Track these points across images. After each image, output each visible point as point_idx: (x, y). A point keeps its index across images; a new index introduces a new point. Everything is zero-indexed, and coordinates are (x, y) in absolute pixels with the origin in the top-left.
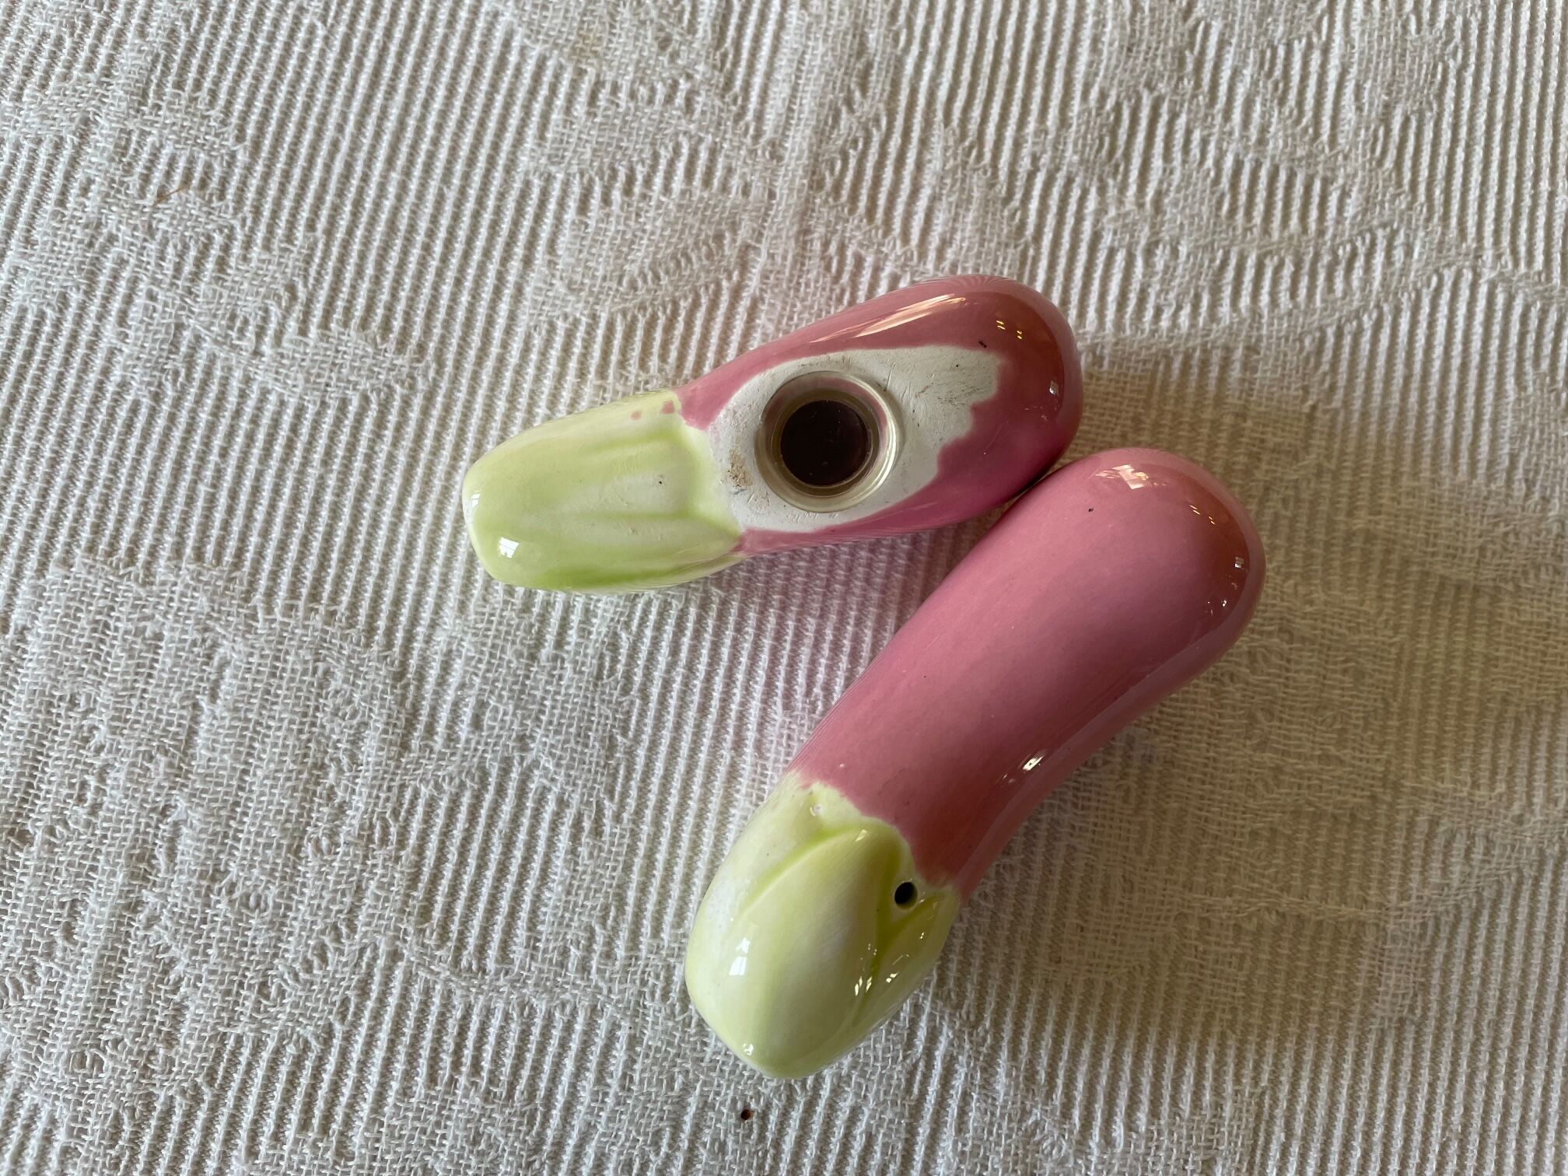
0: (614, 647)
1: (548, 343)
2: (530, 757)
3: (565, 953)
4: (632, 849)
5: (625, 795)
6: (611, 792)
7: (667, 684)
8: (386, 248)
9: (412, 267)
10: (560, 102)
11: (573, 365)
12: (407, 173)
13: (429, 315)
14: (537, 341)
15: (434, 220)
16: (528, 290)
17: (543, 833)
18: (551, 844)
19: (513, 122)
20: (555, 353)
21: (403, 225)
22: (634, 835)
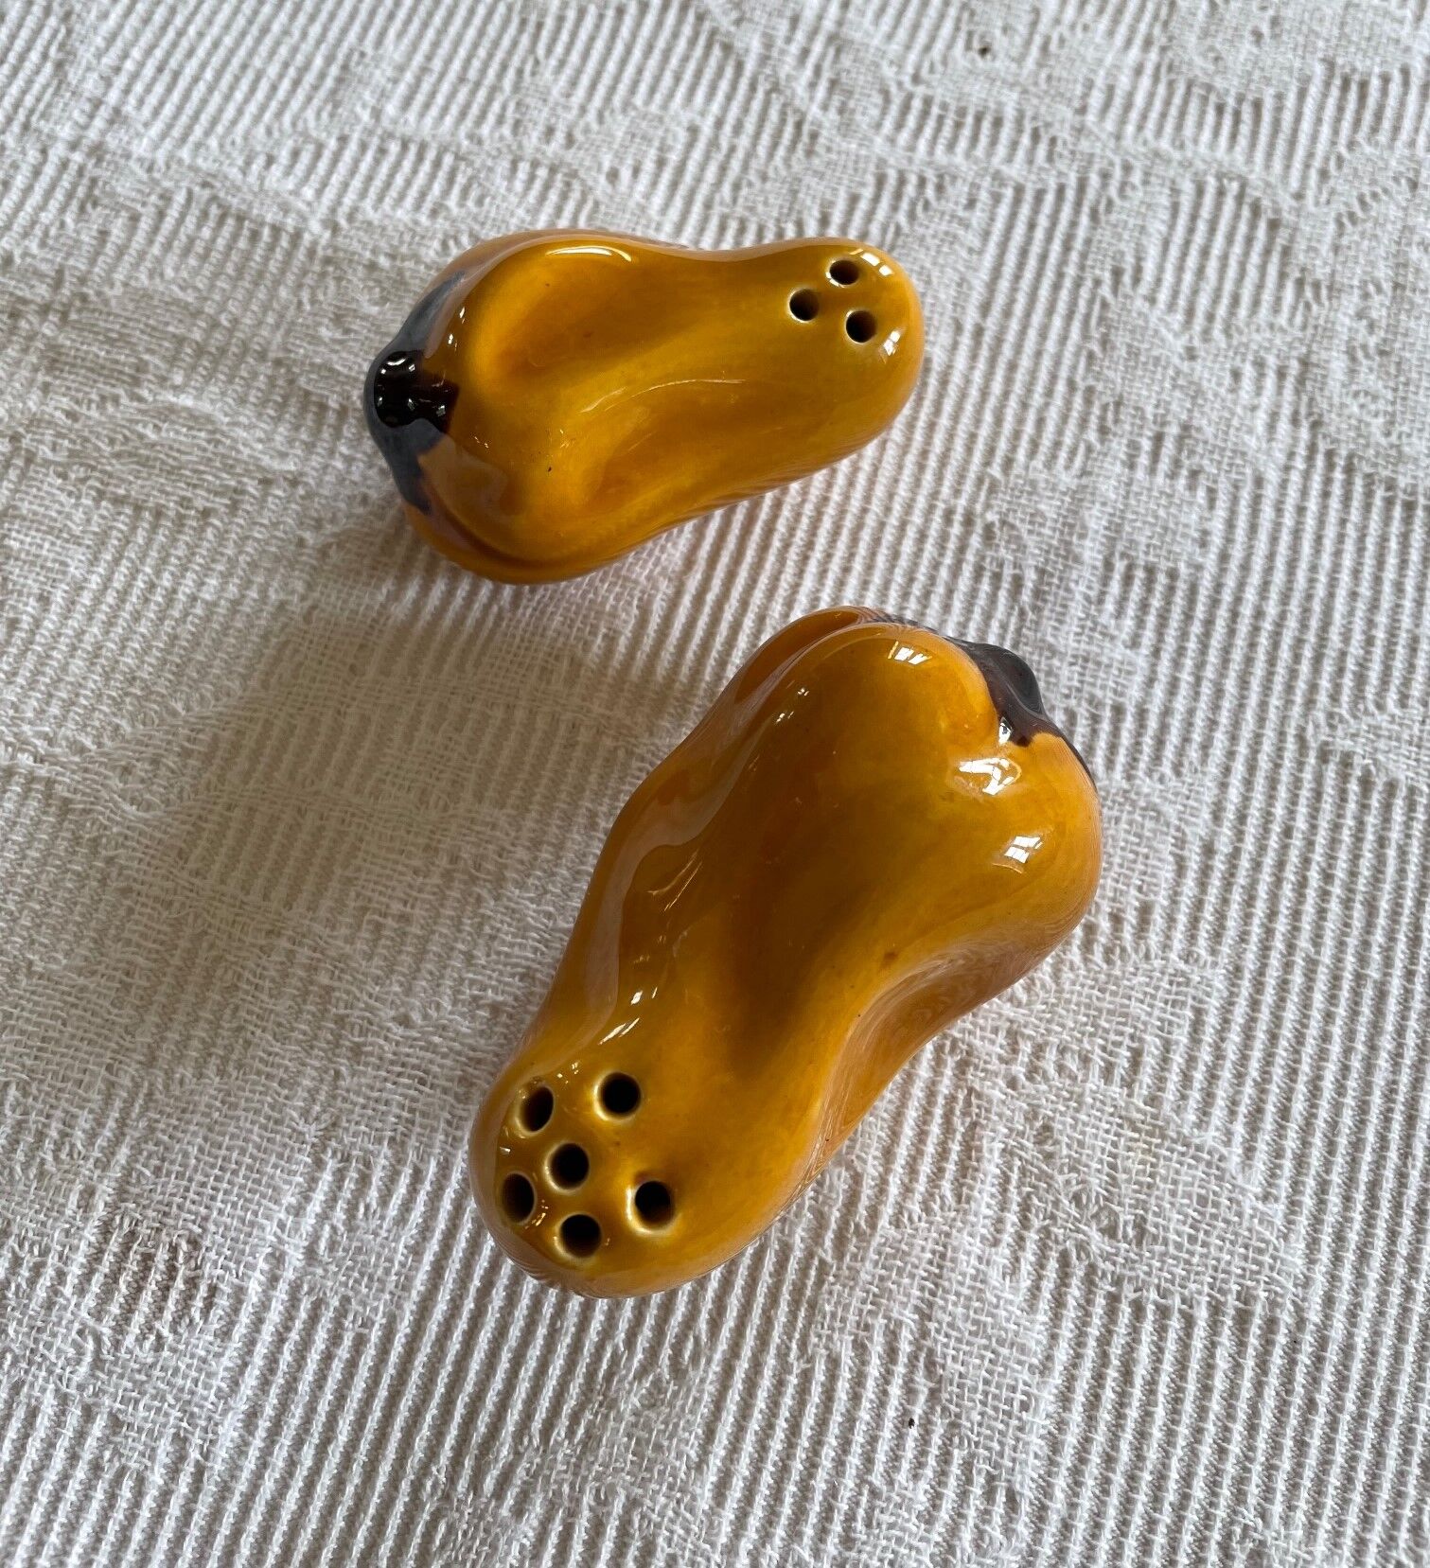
0: (1103, 431)
1: (1181, 752)
2: (1183, 340)
3: (1146, 183)
4: (1084, 256)
5: (1091, 302)
6: (1105, 305)
7: (1049, 393)
8: (1376, 880)
9: (1343, 854)
10: (1178, 1059)
11: (1153, 723)
12: (1359, 978)
13: (1318, 794)
14: (1193, 753)
15: (1322, 913)
16: (1206, 815)
17: (1169, 278)
18: (1161, 269)
19: (1235, 1037)
20: (1173, 738)
21: (1358, 912)
22: (1082, 267)
